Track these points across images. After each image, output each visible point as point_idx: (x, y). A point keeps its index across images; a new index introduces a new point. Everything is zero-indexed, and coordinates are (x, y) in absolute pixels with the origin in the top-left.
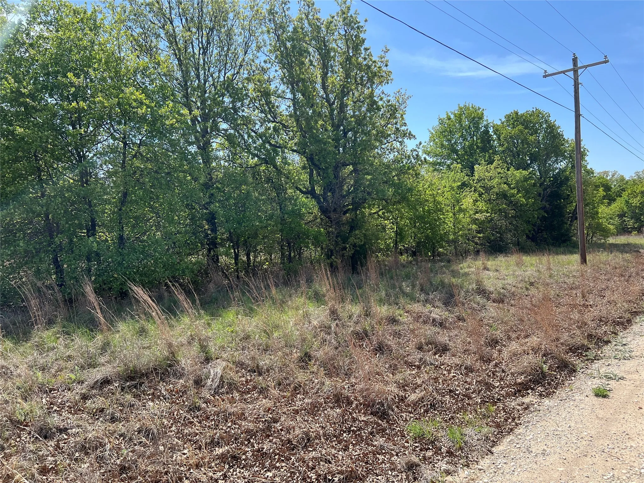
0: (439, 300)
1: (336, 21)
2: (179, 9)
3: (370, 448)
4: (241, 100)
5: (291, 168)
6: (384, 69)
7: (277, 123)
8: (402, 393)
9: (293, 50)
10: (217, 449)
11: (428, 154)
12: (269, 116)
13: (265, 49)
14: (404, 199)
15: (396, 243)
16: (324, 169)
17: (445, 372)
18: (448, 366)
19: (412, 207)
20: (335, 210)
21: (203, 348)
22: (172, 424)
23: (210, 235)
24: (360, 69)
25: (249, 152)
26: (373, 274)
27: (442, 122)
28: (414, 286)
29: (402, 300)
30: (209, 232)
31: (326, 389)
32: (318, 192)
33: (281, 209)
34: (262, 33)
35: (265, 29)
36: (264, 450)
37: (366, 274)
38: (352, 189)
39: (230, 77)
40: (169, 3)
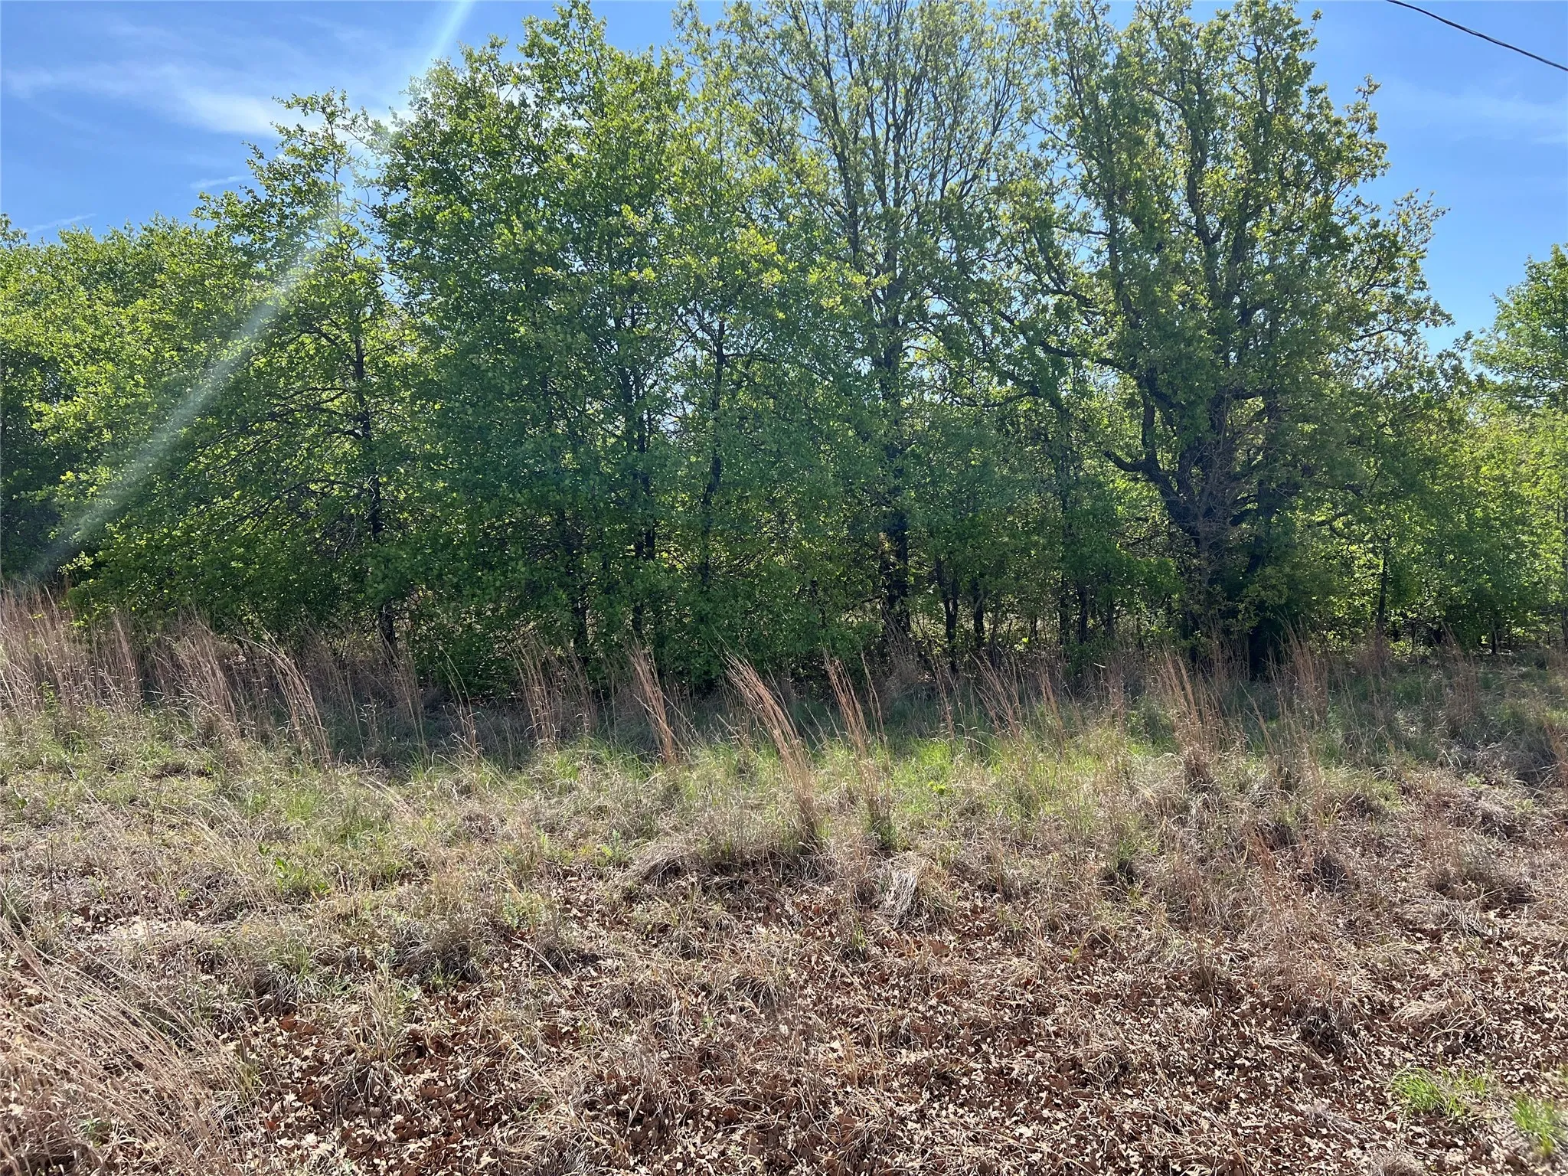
0: (1506, 765)
1: (1233, 25)
2: (846, 37)
3: (1286, 1118)
4: (979, 243)
5: (1095, 404)
6: (1364, 138)
7: (1067, 294)
8: (1381, 996)
9: (1114, 111)
10: (904, 1051)
11: (1491, 362)
12: (1046, 279)
13: (1044, 117)
14: (1410, 486)
15: (1382, 604)
16: (1183, 407)
17: (1515, 959)
18: (1525, 943)
19: (1436, 509)
20: (1209, 512)
21: (878, 823)
22: (806, 981)
23: (894, 565)
24: (1296, 145)
25: (994, 369)
26: (1309, 685)
27: (1537, 274)
28: (1429, 724)
29: (1393, 759)
30: (892, 559)
31: (1170, 955)
32: (1163, 466)
33: (1065, 508)
34: (1039, 75)
35: (1045, 64)
36: (1014, 1074)
37: (1291, 681)
38: (1260, 458)
39: (958, 189)
40: (825, 29)
